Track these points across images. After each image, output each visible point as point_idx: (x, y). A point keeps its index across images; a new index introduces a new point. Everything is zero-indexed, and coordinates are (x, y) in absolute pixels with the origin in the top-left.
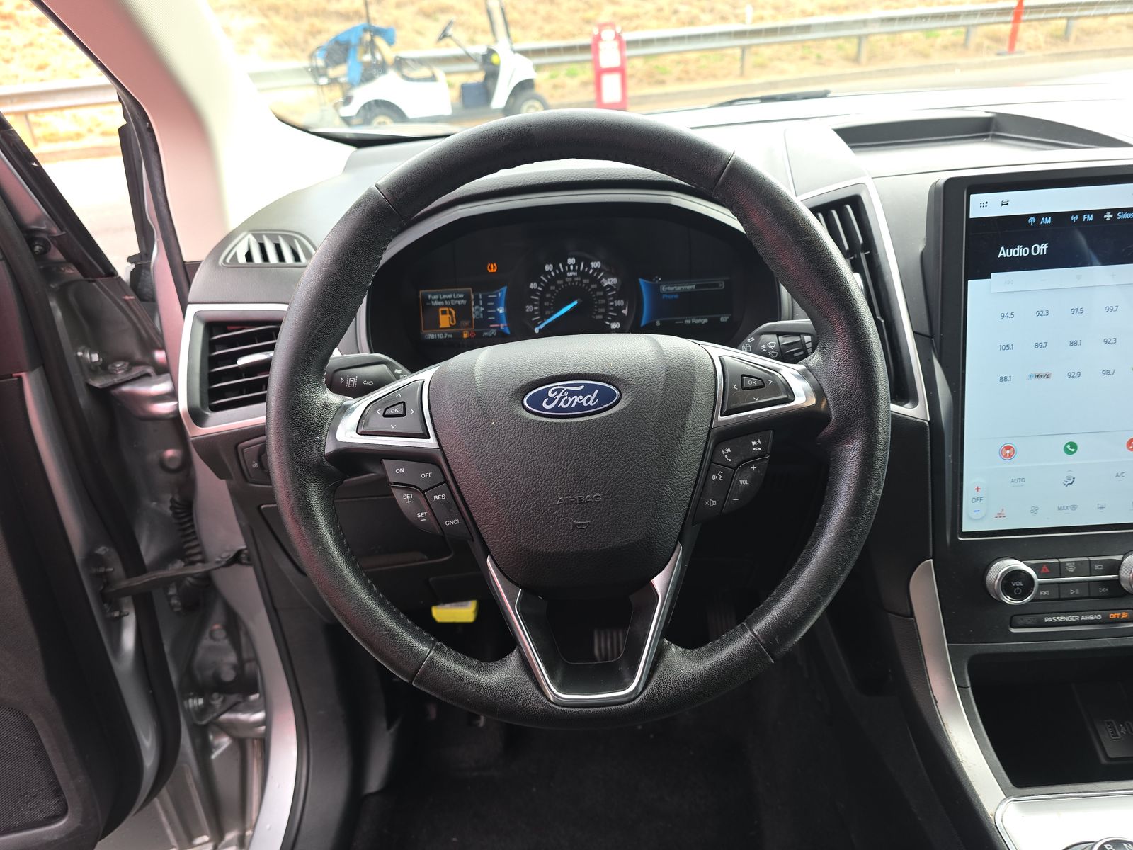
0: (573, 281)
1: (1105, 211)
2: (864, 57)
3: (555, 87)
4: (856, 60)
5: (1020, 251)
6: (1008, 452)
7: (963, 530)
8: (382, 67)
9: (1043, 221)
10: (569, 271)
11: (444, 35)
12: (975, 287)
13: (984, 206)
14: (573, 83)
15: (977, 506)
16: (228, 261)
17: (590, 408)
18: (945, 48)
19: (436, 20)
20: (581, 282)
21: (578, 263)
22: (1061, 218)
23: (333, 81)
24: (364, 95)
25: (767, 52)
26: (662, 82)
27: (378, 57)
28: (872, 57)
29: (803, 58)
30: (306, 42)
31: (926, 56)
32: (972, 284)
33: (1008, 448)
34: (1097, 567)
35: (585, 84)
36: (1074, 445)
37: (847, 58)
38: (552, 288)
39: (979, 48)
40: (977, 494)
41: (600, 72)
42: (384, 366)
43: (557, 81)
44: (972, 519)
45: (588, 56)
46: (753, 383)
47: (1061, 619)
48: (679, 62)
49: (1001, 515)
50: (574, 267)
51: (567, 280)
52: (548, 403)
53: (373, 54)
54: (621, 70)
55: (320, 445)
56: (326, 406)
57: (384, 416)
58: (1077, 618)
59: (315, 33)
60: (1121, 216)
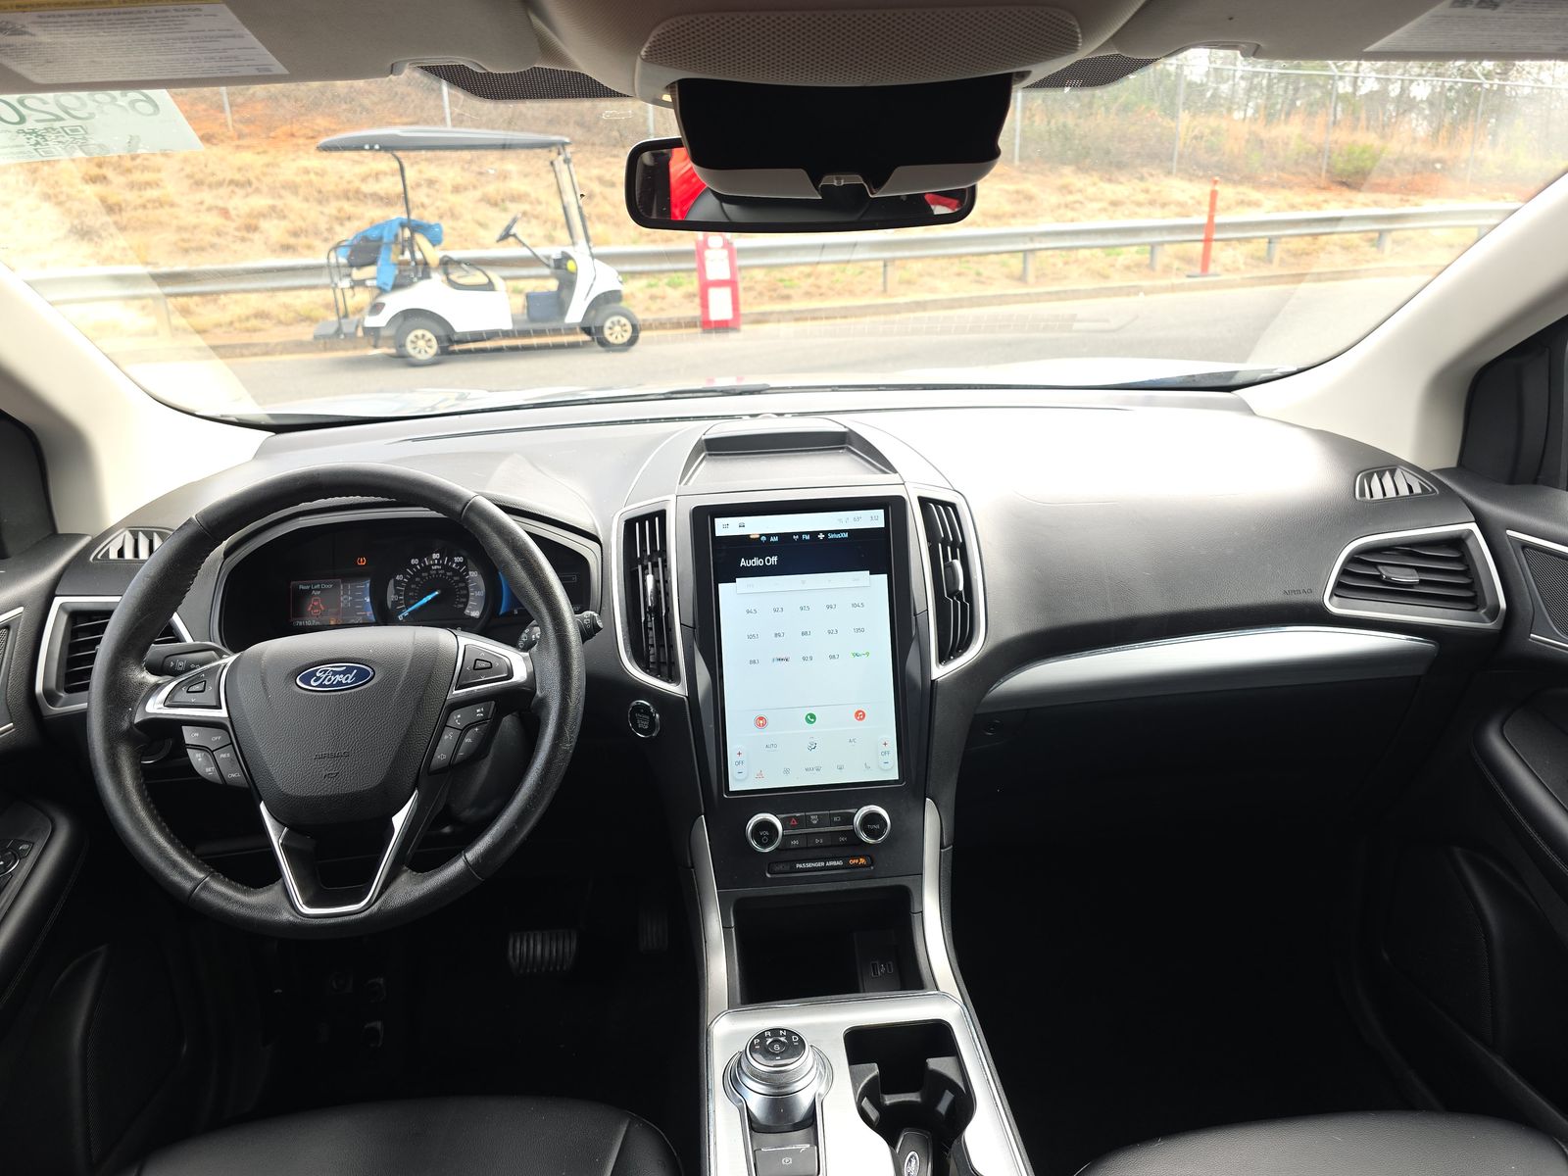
0: (437, 573)
1: (818, 532)
2: (1031, 278)
3: (653, 298)
4: (1022, 278)
5: (757, 562)
6: (761, 722)
7: (731, 789)
8: (424, 269)
9: (772, 539)
10: (434, 565)
11: (506, 235)
12: (724, 589)
13: (726, 527)
14: (674, 295)
15: (740, 768)
16: (99, 557)
17: (347, 684)
18: (1128, 268)
19: (505, 210)
20: (445, 574)
21: (442, 558)
22: (785, 537)
23: (361, 283)
24: (397, 302)
25: (917, 266)
26: (787, 298)
27: (418, 256)
28: (1041, 276)
29: (959, 274)
30: (330, 230)
31: (1106, 277)
32: (722, 587)
33: (761, 718)
34: (835, 819)
35: (690, 296)
36: (813, 716)
37: (1010, 277)
38: (417, 579)
39: (1167, 269)
40: (740, 758)
41: (706, 286)
42: (213, 652)
43: (654, 291)
44: (737, 780)
45: (693, 265)
46: (484, 665)
47: (809, 865)
48: (809, 275)
49: (760, 776)
50: (439, 562)
51: (431, 572)
52: (315, 681)
53: (412, 253)
54: (731, 283)
55: (132, 715)
56: (142, 684)
57: (188, 692)
58: (823, 864)
59: (343, 219)
60: (831, 536)
